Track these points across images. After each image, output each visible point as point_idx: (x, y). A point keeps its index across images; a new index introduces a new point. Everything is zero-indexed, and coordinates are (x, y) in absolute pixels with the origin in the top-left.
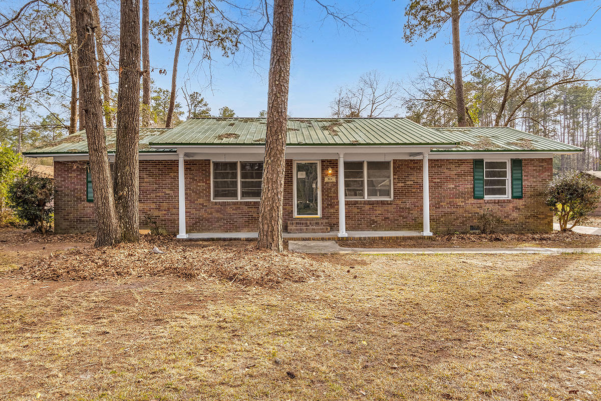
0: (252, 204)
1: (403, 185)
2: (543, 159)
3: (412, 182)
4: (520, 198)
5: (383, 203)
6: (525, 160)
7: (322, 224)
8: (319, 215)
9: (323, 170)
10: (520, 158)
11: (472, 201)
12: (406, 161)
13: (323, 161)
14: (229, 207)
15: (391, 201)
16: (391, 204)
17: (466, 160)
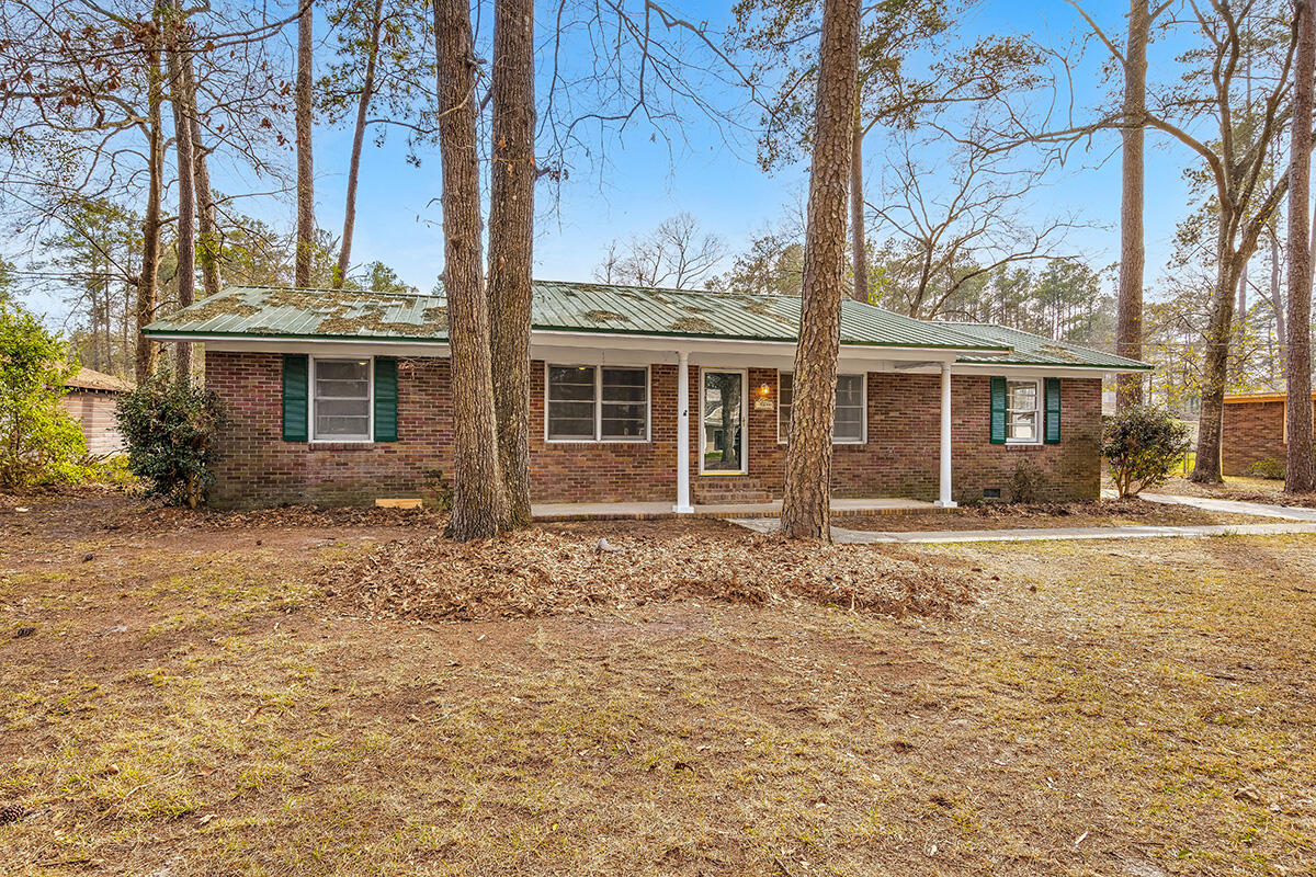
0: (626, 448)
1: (883, 417)
2: (1089, 380)
3: (897, 414)
4: (1056, 443)
5: (851, 448)
6: (1065, 380)
7: (754, 486)
8: (744, 470)
9: (750, 387)
10: (1058, 377)
11: (988, 447)
12: (888, 375)
13: (751, 371)
14: (580, 454)
15: (864, 446)
16: (864, 451)
17: (980, 377)
